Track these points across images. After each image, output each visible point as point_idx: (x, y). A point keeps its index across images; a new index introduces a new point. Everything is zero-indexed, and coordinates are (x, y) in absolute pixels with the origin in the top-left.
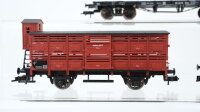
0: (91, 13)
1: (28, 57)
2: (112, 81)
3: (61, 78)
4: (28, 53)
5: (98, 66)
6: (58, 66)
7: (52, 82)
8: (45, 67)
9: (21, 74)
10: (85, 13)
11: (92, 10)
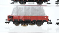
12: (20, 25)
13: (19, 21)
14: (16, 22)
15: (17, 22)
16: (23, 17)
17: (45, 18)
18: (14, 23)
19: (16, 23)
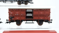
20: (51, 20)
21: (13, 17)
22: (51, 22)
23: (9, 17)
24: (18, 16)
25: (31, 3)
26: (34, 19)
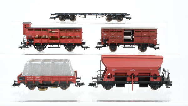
0: (54, 18)
1: (25, 38)
2: (60, 48)
3: (39, 46)
4: (25, 36)
5: (54, 41)
6: (38, 41)
7: (35, 49)
8: (32, 42)
9: (22, 45)
10: (51, 18)
11: (55, 16)
12: (37, 88)
13: (34, 83)
14: (30, 85)
15: (32, 85)
16: (40, 78)
17: (71, 78)
18: (27, 86)
19: (29, 87)
20: (158, 44)
21: (108, 40)
22: (159, 48)
23: (102, 40)
24: (115, 38)
25: (128, 18)
26: (135, 42)
